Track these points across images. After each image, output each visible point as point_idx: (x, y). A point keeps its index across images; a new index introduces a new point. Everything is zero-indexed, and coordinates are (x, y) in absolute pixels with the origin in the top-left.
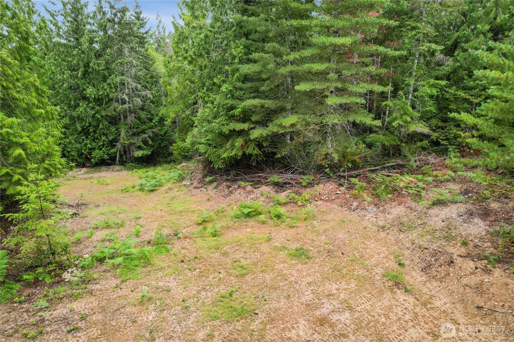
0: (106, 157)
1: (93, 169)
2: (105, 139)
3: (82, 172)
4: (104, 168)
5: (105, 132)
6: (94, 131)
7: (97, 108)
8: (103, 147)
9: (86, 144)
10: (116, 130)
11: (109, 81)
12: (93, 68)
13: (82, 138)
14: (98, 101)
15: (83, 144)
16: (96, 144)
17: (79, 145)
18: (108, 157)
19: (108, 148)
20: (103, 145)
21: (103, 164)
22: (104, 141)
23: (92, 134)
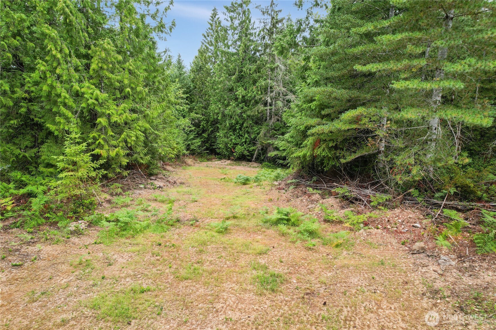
0: (246, 153)
1: (235, 163)
3: (226, 163)
4: (244, 163)
5: (249, 131)
6: (240, 129)
7: (245, 108)
8: (245, 144)
10: (258, 129)
11: (257, 84)
12: (244, 72)
13: (230, 133)
15: (230, 139)
16: (240, 140)
17: (226, 140)
18: (248, 154)
19: (249, 145)
20: (246, 142)
21: (244, 159)
22: (246, 138)
23: (238, 131)
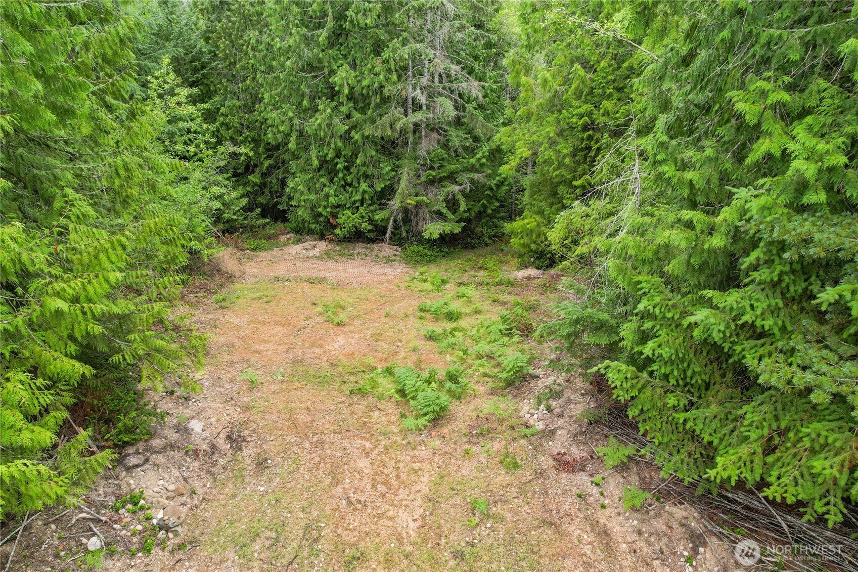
0: (366, 226)
1: (338, 248)
2: (367, 189)
3: (316, 252)
4: (360, 248)
5: (369, 173)
6: (347, 168)
7: (357, 116)
8: (362, 205)
9: (328, 196)
10: (392, 170)
11: (386, 55)
12: (352, 21)
13: (322, 180)
14: (361, 101)
15: (322, 194)
16: (347, 195)
17: (313, 197)
18: (370, 227)
19: (372, 208)
20: (362, 202)
21: (359, 238)
22: (364, 192)
23: (341, 175)
